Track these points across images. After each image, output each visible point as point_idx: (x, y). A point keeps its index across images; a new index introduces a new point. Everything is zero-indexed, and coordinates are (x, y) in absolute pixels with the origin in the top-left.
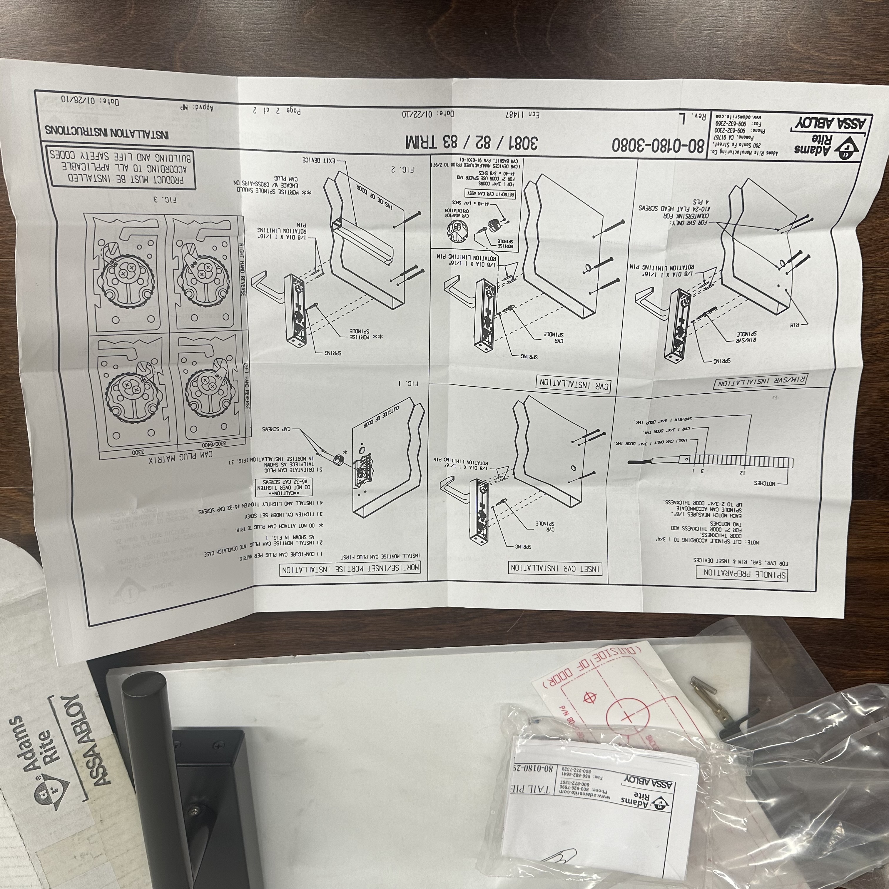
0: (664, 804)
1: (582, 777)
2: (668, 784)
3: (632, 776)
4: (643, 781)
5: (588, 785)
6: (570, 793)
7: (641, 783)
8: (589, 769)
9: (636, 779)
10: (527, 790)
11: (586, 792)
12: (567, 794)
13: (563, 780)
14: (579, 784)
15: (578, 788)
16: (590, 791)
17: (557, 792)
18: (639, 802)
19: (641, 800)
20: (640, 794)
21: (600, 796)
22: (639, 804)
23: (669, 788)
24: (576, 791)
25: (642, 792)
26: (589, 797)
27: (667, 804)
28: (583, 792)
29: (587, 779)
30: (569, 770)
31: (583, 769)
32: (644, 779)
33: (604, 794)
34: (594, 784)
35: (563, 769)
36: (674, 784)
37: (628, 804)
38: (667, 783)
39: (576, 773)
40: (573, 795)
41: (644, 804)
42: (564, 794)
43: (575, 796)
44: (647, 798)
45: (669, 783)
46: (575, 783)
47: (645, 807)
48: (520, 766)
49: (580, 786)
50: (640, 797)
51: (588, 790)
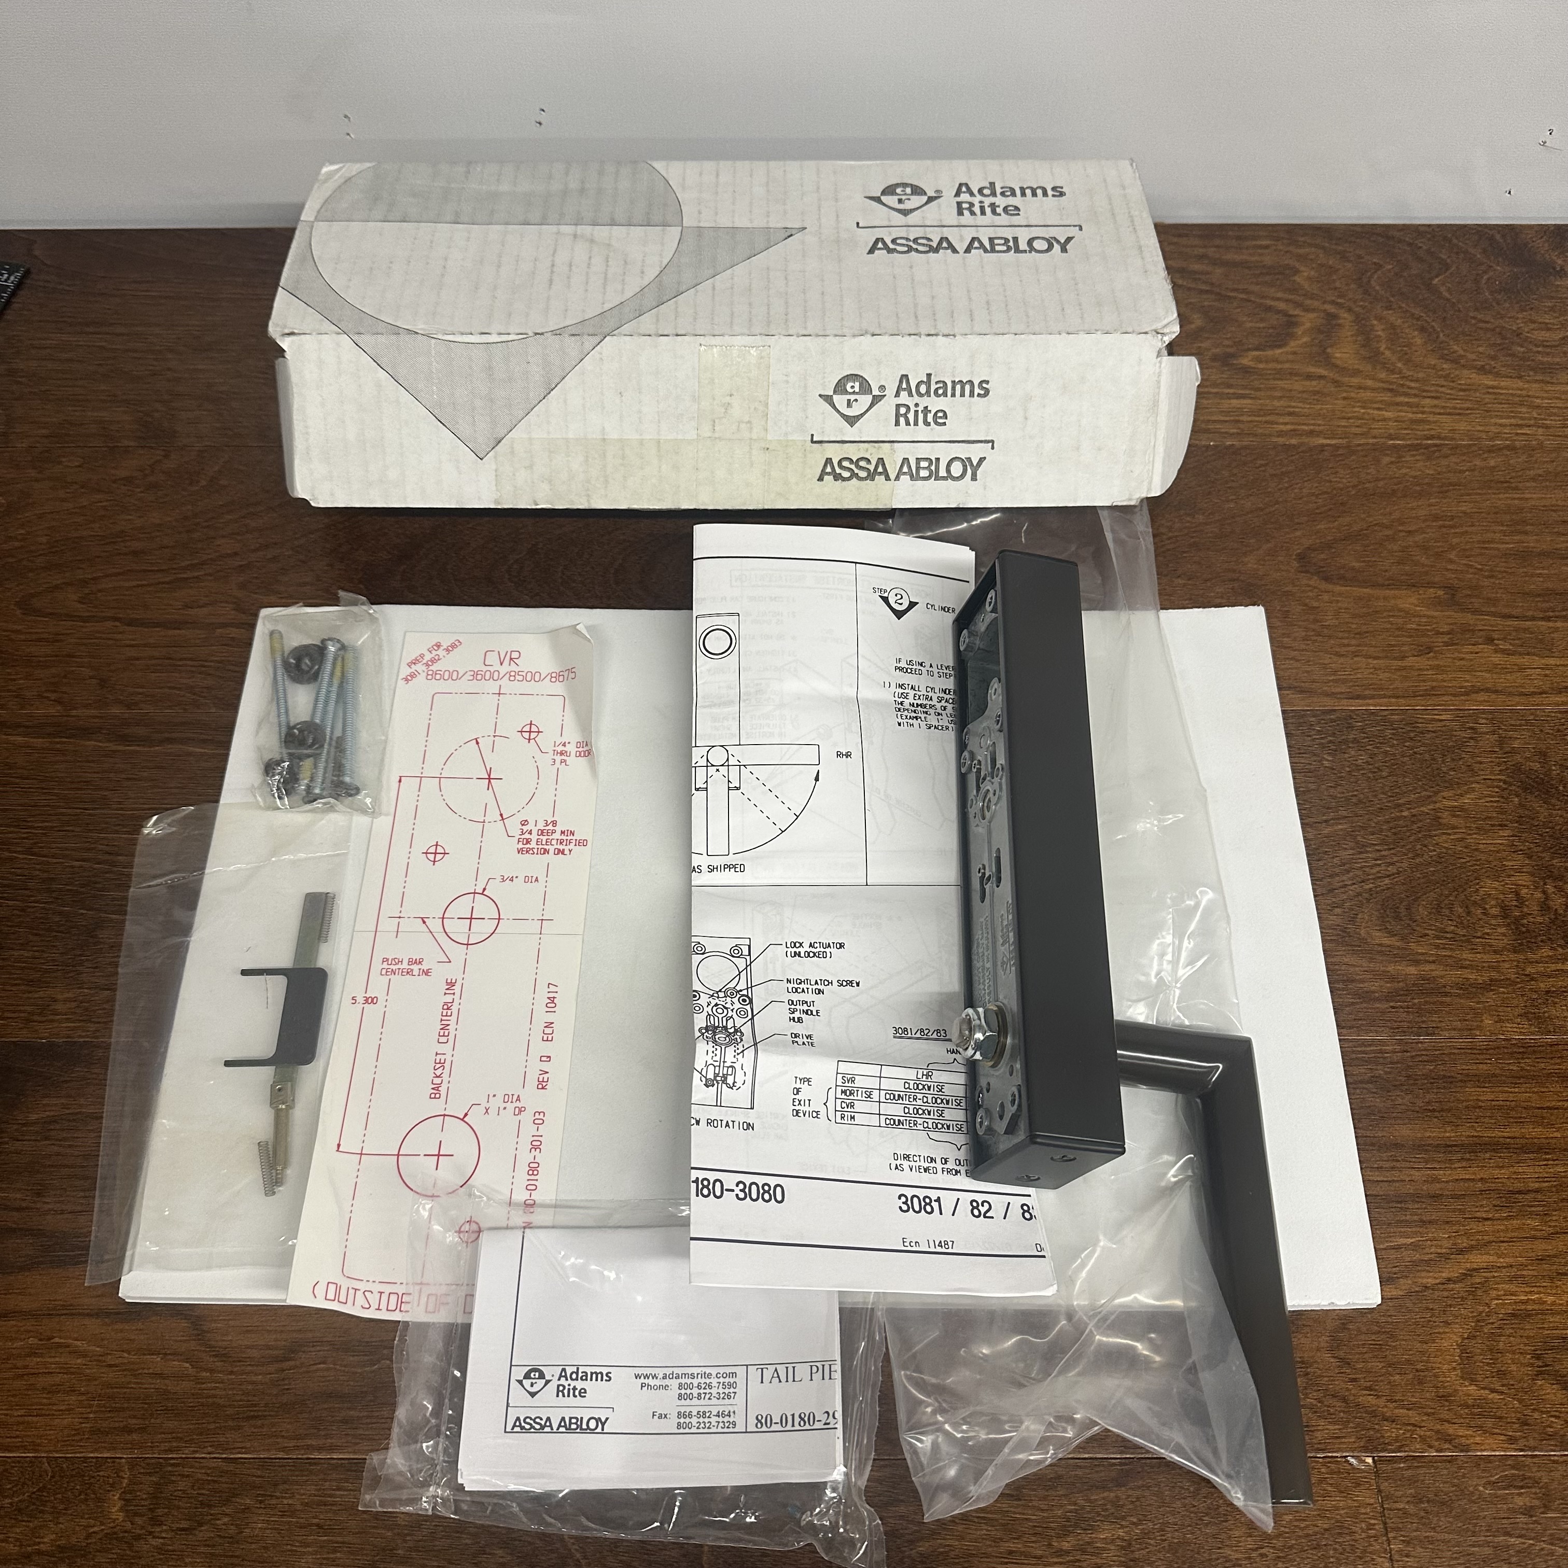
0: (526, 1383)
1: (694, 1413)
2: (520, 1426)
3: (593, 1431)
4: (572, 1426)
5: (680, 1395)
6: (714, 1375)
7: (574, 1421)
8: (682, 1431)
9: (584, 1426)
10: (803, 1371)
11: (683, 1381)
12: (722, 1370)
13: (731, 1401)
14: (699, 1394)
15: (699, 1387)
16: (674, 1383)
17: (741, 1371)
18: (577, 1379)
19: (573, 1384)
20: (575, 1396)
21: (655, 1377)
22: (577, 1373)
23: (518, 1419)
24: (703, 1381)
25: (571, 1401)
26: (676, 1371)
27: (520, 1382)
28: (689, 1381)
29: (682, 1410)
30: (721, 1425)
31: (694, 1430)
32: (569, 1430)
33: (646, 1381)
34: (668, 1401)
35: (734, 1424)
36: (508, 1429)
37: (598, 1370)
38: (522, 1428)
39: (706, 1420)
40: (708, 1370)
41: (566, 1377)
42: (728, 1370)
43: (704, 1369)
44: (559, 1391)
45: (517, 1429)
46: (708, 1396)
47: (564, 1370)
48: (825, 1424)
49: (695, 1392)
50: (575, 1389)
51: (680, 1386)
